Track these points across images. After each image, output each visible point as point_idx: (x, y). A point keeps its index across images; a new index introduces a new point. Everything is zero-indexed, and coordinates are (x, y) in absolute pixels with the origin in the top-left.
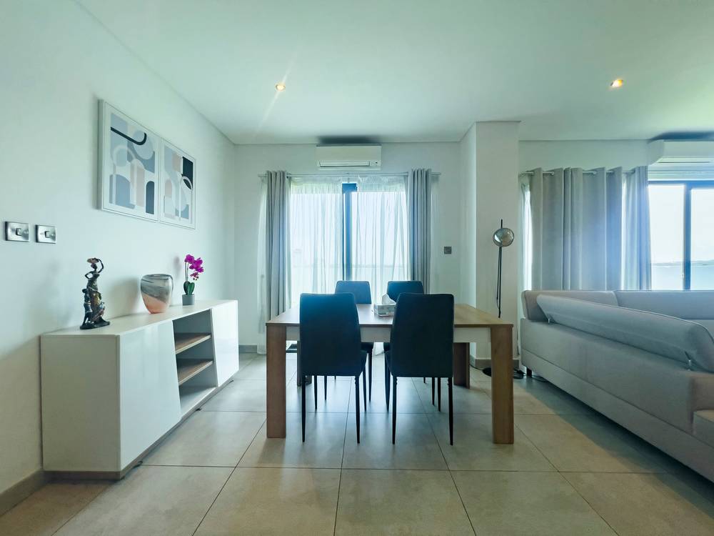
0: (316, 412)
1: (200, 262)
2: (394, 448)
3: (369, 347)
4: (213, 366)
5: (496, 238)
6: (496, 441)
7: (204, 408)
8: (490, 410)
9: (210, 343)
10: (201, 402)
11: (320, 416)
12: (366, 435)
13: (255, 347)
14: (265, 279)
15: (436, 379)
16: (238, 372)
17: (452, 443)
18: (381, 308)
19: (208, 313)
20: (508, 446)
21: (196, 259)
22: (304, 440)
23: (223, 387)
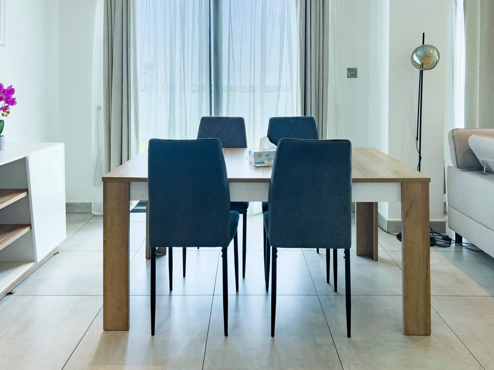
0: (170, 295)
1: (11, 91)
2: (273, 341)
3: (243, 207)
4: (31, 235)
5: (416, 59)
6: (407, 333)
7: (17, 291)
8: (400, 290)
9: (26, 203)
10: (13, 284)
11: (176, 300)
12: (237, 325)
13: (89, 206)
14: (102, 113)
15: (332, 250)
16: (65, 241)
17: (349, 335)
18: (258, 155)
19: (23, 162)
20: (424, 339)
21: (5, 87)
22: (153, 334)
23: (43, 263)
